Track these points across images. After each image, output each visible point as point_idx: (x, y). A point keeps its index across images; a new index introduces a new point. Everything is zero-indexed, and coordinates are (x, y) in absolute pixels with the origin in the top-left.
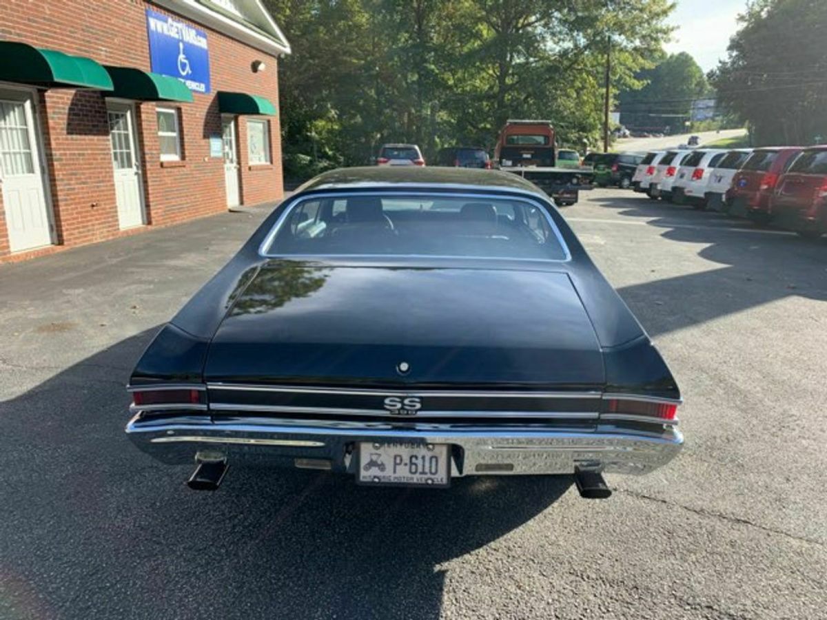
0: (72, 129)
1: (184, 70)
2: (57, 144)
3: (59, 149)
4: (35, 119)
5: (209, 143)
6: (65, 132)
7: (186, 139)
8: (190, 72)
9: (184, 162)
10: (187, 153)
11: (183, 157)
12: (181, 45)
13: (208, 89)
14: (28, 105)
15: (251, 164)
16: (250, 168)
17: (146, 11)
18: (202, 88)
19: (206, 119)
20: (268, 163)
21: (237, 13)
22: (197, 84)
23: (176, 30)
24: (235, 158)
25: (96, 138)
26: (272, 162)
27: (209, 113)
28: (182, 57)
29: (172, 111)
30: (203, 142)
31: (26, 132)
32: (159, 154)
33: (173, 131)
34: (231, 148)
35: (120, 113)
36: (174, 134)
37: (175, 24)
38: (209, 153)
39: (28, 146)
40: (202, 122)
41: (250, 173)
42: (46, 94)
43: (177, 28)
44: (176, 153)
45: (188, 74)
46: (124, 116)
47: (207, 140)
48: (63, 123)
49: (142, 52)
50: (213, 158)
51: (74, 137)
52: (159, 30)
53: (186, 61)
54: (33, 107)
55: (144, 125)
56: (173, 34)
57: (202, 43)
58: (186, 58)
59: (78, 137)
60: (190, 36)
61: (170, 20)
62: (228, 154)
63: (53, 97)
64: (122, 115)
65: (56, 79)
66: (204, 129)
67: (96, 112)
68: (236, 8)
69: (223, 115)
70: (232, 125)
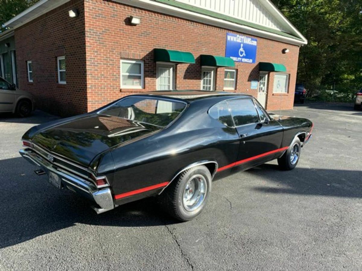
0: (186, 77)
1: (241, 54)
2: (179, 83)
3: (179, 84)
4: (173, 74)
5: (251, 83)
6: (183, 78)
7: (238, 81)
8: (245, 55)
9: (236, 91)
10: (238, 87)
11: (236, 89)
12: (242, 45)
13: (254, 62)
14: (171, 69)
15: (274, 92)
16: (273, 95)
17: (227, 33)
18: (251, 61)
19: (250, 74)
20: (286, 93)
21: (278, 29)
22: (248, 59)
23: (240, 39)
24: (265, 90)
25: (195, 81)
26: (288, 93)
27: (253, 71)
28: (241, 49)
29: (234, 71)
30: (248, 83)
31: (169, 78)
32: (223, 87)
33: (233, 78)
34: (264, 86)
35: (209, 72)
36: (234, 80)
37: (240, 37)
38: (250, 87)
39: (169, 83)
40: (248, 75)
41: (274, 96)
42: (178, 65)
43: (241, 38)
44: (233, 87)
45: (244, 56)
46: (211, 73)
47: (250, 82)
48: (183, 75)
49: (222, 49)
50: (252, 90)
51: (186, 80)
52: (232, 40)
53: (244, 51)
54: (173, 70)
55: (218, 76)
56: (239, 41)
57: (254, 43)
58: (244, 50)
59: (188, 80)
60: (248, 41)
61: (238, 36)
62: (262, 88)
63: (180, 67)
64: (210, 73)
65: (171, 60)
66: (249, 78)
67: (197, 71)
68: (277, 27)
69: (261, 72)
70: (267, 76)
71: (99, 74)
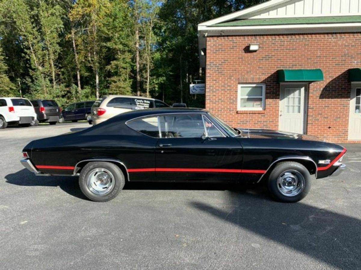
71: (217, 99)
